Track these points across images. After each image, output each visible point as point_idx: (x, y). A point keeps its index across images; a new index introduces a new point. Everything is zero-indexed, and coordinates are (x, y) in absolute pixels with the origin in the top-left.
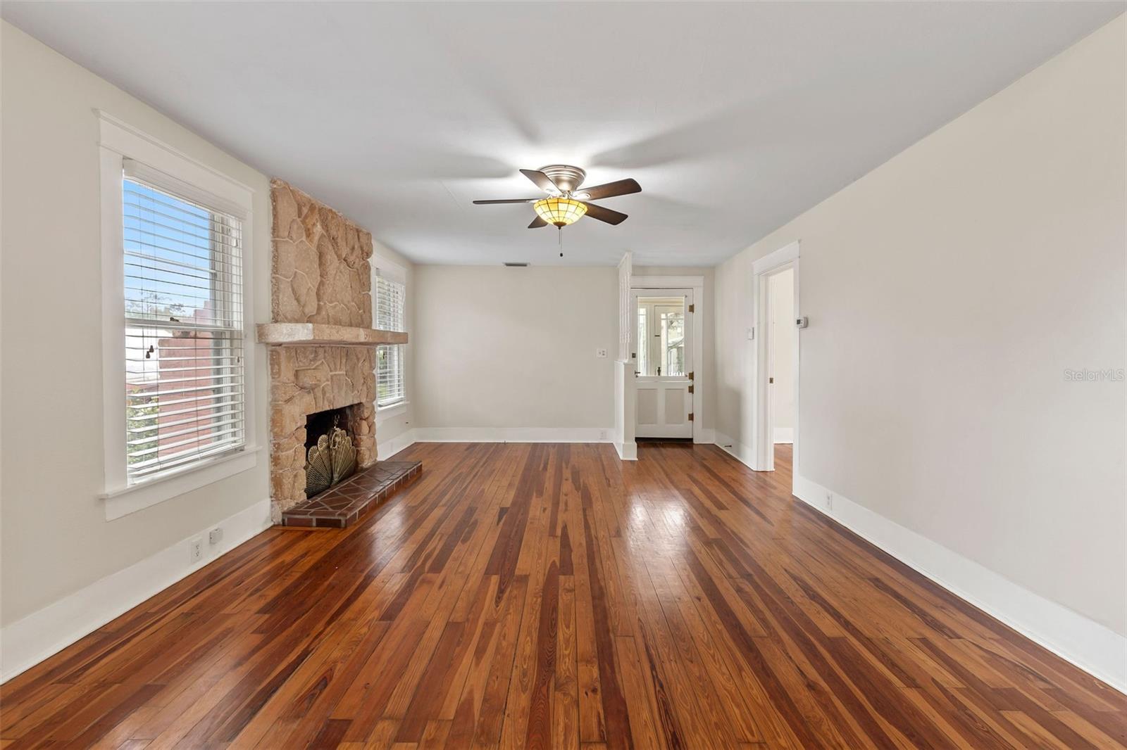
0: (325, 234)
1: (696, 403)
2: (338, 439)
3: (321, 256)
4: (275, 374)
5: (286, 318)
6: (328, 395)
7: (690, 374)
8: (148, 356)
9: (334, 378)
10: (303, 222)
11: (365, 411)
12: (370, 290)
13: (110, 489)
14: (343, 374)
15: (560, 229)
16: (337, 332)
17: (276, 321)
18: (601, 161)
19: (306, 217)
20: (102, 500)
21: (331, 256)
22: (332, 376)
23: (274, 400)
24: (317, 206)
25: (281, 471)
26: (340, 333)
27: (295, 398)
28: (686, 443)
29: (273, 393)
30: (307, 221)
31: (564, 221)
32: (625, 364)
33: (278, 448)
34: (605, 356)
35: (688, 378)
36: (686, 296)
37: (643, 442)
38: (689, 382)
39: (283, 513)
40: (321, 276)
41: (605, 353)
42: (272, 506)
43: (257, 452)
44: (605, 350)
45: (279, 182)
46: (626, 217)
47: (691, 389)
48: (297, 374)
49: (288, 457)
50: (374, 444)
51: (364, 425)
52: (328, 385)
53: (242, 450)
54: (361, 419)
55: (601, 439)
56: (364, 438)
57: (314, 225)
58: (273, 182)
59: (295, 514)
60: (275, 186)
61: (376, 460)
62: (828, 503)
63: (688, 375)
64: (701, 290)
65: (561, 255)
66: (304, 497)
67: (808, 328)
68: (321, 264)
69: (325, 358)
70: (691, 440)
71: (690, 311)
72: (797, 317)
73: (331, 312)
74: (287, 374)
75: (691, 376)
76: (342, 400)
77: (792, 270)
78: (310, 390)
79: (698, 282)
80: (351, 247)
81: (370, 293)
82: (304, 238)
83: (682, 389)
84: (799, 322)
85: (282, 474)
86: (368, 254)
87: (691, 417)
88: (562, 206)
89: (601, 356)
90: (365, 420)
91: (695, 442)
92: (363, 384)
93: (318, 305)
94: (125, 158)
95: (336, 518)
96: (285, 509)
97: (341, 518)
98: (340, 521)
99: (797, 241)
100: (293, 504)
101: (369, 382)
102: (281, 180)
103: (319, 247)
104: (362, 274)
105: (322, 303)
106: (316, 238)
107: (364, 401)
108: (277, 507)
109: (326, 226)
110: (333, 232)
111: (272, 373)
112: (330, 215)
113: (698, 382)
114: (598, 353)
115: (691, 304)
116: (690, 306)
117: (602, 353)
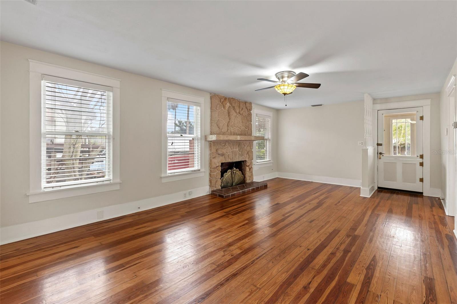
0: (231, 106)
1: (426, 172)
2: (234, 172)
3: (229, 113)
4: (211, 150)
5: (214, 133)
6: (229, 157)
8: (172, 145)
9: (233, 152)
10: (222, 104)
11: (248, 163)
12: (251, 122)
13: (163, 175)
14: (237, 151)
15: (285, 95)
16: (227, 137)
17: (211, 135)
19: (223, 102)
20: (161, 178)
21: (233, 113)
22: (232, 151)
23: (210, 158)
24: (227, 98)
25: (212, 178)
26: (228, 137)
27: (216, 158)
28: (419, 194)
29: (210, 155)
30: (223, 103)
33: (211, 172)
35: (419, 157)
36: (418, 112)
38: (421, 160)
39: (212, 191)
40: (229, 119)
42: (210, 189)
43: (204, 172)
45: (212, 94)
47: (422, 164)
48: (217, 150)
49: (213, 175)
50: (252, 175)
51: (247, 169)
52: (230, 154)
53: (200, 171)
54: (246, 166)
56: (247, 172)
57: (226, 104)
58: (211, 94)
59: (214, 192)
60: (211, 95)
61: (253, 181)
63: (419, 156)
64: (429, 107)
65: (286, 105)
66: (220, 188)
68: (229, 116)
69: (229, 145)
70: (422, 193)
71: (420, 120)
73: (232, 131)
74: (214, 150)
75: (422, 157)
76: (237, 159)
78: (223, 155)
79: (426, 102)
80: (242, 108)
81: (252, 123)
82: (223, 109)
83: (416, 164)
85: (211, 179)
86: (250, 110)
87: (422, 180)
88: (282, 87)
90: (248, 166)
91: (424, 195)
92: (247, 154)
93: (228, 129)
94: (168, 98)
95: (223, 195)
96: (212, 190)
97: (224, 195)
98: (223, 196)
100: (215, 189)
101: (250, 153)
102: (212, 93)
103: (228, 110)
104: (247, 117)
105: (229, 128)
106: (227, 108)
107: (247, 160)
108: (211, 189)
109: (231, 103)
110: (234, 105)
111: (210, 150)
112: (232, 100)
113: (427, 160)
114: (359, 144)
115: (422, 116)
116: (420, 117)
117: (361, 144)
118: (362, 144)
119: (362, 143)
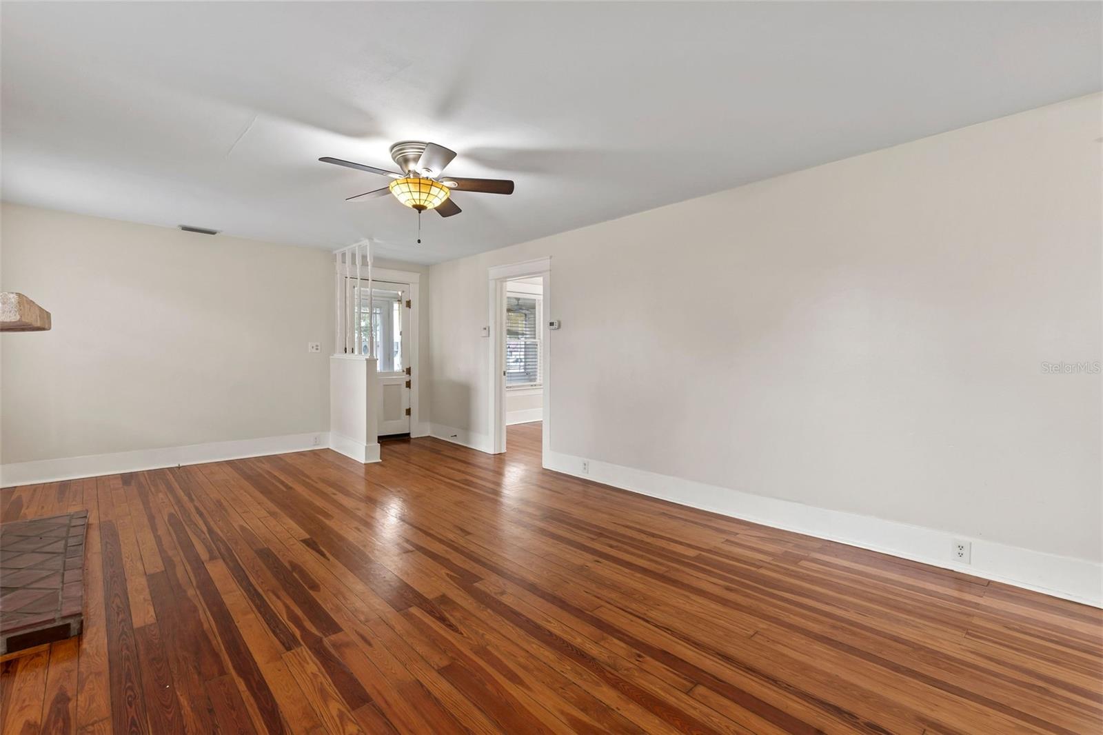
1: (412, 398)
7: (407, 369)
15: (420, 213)
18: (474, 156)
28: (403, 438)
31: (425, 205)
34: (318, 351)
35: (405, 373)
36: (403, 292)
38: (405, 377)
41: (319, 348)
44: (318, 344)
46: (459, 211)
47: (408, 384)
55: (315, 445)
62: (585, 468)
63: (405, 370)
64: (417, 287)
67: (560, 330)
70: (408, 435)
71: (406, 307)
72: (549, 321)
75: (409, 371)
77: (540, 280)
79: (414, 278)
83: (400, 385)
84: (552, 324)
87: (408, 412)
89: (314, 350)
91: (412, 436)
99: (549, 257)
113: (414, 377)
114: (310, 347)
115: (408, 300)
116: (407, 302)
117: (315, 348)
118: (317, 349)
119: (317, 346)
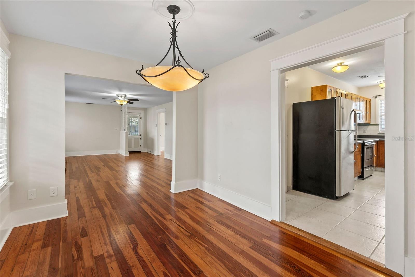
1: (142, 142)
28: (139, 152)
32: (126, 132)
36: (139, 115)
37: (130, 153)
38: (140, 137)
44: (117, 128)
47: (141, 139)
55: (116, 153)
64: (143, 114)
67: (167, 125)
70: (141, 151)
72: (165, 123)
75: (141, 135)
79: (142, 112)
83: (138, 138)
87: (141, 146)
89: (116, 130)
91: (142, 152)
113: (142, 137)
116: (140, 118)
